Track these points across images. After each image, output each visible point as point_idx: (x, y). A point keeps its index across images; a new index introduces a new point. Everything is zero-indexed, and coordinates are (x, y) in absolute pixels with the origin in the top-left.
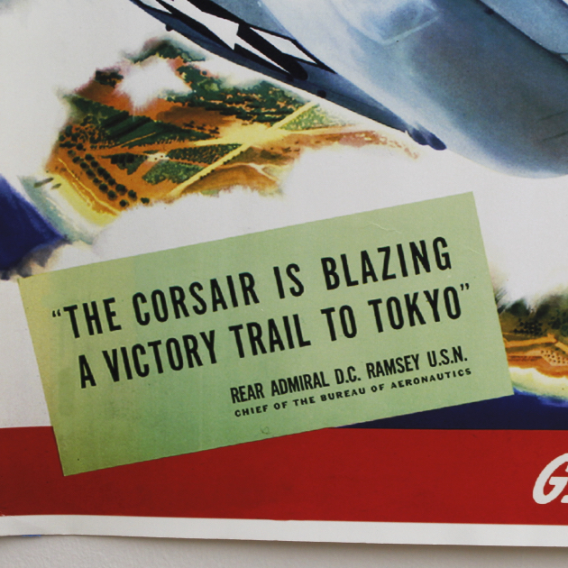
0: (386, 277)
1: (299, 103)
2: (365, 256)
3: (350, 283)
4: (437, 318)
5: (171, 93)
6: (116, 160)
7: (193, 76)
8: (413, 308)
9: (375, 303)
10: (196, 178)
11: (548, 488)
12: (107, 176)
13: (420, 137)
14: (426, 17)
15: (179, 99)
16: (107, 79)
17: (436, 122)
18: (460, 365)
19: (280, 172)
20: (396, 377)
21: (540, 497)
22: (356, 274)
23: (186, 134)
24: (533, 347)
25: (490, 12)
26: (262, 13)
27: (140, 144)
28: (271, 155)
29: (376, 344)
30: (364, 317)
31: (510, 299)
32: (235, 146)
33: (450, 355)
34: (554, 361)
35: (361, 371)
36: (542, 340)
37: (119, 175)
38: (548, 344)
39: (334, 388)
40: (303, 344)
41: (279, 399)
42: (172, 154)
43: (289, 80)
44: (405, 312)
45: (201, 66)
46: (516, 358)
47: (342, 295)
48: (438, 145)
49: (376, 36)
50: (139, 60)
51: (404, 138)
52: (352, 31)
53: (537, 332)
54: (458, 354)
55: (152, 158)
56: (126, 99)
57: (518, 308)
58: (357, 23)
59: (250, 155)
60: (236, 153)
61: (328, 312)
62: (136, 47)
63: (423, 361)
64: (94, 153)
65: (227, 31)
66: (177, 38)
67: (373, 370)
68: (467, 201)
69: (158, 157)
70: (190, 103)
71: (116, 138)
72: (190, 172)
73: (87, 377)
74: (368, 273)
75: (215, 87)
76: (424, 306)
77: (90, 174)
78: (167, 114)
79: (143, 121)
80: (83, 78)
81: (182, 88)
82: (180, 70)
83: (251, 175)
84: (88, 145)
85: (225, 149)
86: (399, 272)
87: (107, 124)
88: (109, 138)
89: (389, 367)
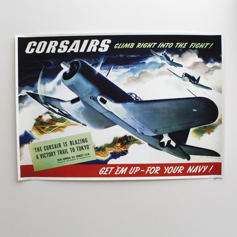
0: (79, 144)
1: (67, 120)
2: (76, 141)
3: (74, 145)
4: (86, 149)
5: (49, 119)
6: (41, 128)
7: (52, 116)
8: (82, 148)
9: (77, 147)
10: (53, 130)
11: (101, 172)
12: (40, 130)
13: (83, 124)
14: (84, 108)
15: (50, 119)
16: (40, 117)
17: (86, 123)
18: (89, 156)
19: (64, 129)
20: (80, 157)
21: (100, 174)
22: (75, 143)
23: (51, 124)
24: (99, 153)
25: (92, 107)
26: (61, 108)
27: (45, 126)
28: (63, 127)
29: (77, 153)
30: (76, 149)
31: (96, 146)
32: (58, 126)
33: (88, 154)
34: (102, 155)
35: (75, 157)
36: (100, 152)
37: (42, 130)
38: (101, 153)
39: (72, 159)
40: (67, 153)
41: (64, 161)
42: (49, 127)
43: (65, 117)
44: (81, 148)
45: (53, 115)
46: (97, 155)
47: (73, 146)
48: (86, 126)
49: (77, 111)
50: (45, 114)
51: (81, 124)
52: (74, 110)
53: (99, 151)
54: (89, 154)
55: (47, 128)
56: (43, 120)
57: (97, 148)
58: (74, 109)
59: (60, 127)
60: (58, 127)
61: (71, 148)
62: (44, 112)
63: (84, 155)
64: (39, 127)
65: (57, 110)
66: (50, 111)
67: (77, 156)
68: (90, 133)
69: (47, 127)
70: (52, 120)
71: (42, 125)
72: (52, 129)
73: (38, 158)
74: (76, 143)
75: (55, 118)
76: (84, 147)
77: (38, 130)
78: (49, 122)
79: (45, 122)
80: (37, 117)
81: (51, 118)
82: (50, 116)
83: (60, 130)
84: (38, 126)
85: (57, 126)
86: (80, 143)
87: (40, 123)
88: (41, 125)
89: (79, 156)
